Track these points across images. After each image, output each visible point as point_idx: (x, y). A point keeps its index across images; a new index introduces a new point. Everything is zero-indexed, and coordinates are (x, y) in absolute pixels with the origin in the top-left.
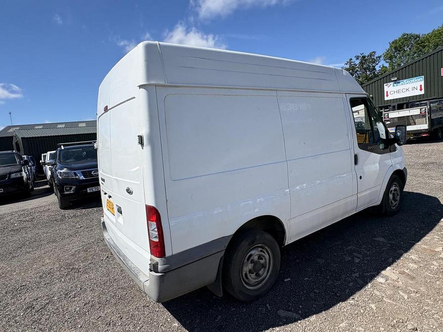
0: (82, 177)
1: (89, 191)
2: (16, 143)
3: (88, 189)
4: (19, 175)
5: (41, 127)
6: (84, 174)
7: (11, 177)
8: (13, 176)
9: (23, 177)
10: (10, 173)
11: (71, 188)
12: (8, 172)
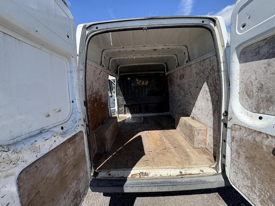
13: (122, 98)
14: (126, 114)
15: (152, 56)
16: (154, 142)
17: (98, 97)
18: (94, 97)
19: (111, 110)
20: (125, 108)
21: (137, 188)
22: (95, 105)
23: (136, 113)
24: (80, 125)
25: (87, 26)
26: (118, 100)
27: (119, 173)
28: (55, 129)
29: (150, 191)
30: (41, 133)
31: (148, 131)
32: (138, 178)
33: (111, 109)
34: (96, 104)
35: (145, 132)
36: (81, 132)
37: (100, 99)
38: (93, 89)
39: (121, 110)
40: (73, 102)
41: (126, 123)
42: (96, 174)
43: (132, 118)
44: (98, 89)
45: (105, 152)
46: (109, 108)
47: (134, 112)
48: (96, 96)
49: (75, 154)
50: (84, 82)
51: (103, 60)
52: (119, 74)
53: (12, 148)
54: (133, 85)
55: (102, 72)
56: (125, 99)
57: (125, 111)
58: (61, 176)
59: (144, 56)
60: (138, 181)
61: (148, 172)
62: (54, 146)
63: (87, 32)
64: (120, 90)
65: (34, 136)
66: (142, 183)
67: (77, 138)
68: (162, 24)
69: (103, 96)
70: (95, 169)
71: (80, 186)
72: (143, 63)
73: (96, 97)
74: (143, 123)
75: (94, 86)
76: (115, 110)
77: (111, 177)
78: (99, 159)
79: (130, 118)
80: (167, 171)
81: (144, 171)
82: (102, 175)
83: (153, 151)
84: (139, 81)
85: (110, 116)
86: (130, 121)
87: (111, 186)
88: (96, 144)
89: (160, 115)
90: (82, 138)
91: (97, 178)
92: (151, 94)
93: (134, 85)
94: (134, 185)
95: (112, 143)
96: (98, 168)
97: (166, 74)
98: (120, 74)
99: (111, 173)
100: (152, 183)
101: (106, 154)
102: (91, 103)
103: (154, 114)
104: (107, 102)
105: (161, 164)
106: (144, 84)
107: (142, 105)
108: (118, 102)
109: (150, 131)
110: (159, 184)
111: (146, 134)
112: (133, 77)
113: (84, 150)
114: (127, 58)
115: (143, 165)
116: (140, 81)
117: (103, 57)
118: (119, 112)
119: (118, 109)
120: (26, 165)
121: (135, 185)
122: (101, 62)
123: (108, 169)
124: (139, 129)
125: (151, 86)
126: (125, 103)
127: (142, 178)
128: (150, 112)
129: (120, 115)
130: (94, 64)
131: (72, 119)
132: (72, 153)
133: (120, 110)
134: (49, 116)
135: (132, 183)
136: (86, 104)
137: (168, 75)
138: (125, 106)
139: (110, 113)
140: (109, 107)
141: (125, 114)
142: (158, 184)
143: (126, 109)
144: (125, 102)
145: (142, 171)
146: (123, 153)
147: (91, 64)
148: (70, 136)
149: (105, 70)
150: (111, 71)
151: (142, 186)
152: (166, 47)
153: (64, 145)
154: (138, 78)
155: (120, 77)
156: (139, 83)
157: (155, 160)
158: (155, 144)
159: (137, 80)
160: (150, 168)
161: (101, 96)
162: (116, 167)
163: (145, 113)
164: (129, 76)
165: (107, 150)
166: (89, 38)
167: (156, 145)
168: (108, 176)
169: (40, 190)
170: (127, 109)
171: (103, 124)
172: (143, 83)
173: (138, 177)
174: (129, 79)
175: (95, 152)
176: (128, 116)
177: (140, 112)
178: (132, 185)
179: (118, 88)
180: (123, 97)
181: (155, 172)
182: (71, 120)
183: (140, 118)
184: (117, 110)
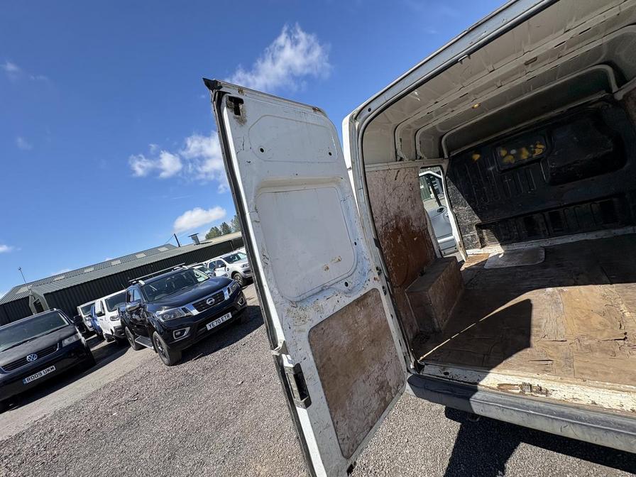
0: (195, 312)
1: (209, 328)
2: (35, 303)
3: (207, 326)
4: (74, 339)
5: (62, 277)
6: (197, 307)
7: (64, 346)
8: (66, 342)
9: (80, 340)
10: (61, 341)
11: (183, 332)
12: (57, 339)
13: (465, 209)
14: (485, 248)
15: (531, 75)
16: (579, 319)
17: (401, 224)
18: (393, 227)
19: (438, 244)
20: (480, 232)
21: (515, 414)
22: (399, 241)
23: (519, 240)
24: (372, 280)
25: (354, 116)
26: (456, 216)
27: (467, 375)
28: (338, 286)
29: (557, 432)
30: (322, 290)
31: (559, 288)
32: (516, 394)
33: (439, 241)
34: (400, 237)
35: (550, 290)
36: (375, 290)
37: (407, 226)
38: (388, 211)
39: (470, 238)
40: (356, 244)
41: (486, 269)
42: (419, 367)
43: (504, 254)
44: (399, 207)
45: (434, 331)
46: (433, 240)
47: (510, 239)
48: (397, 223)
49: (370, 322)
50: (368, 207)
51: (398, 146)
52: (446, 156)
53: (299, 305)
54: (491, 169)
55: (402, 172)
56: (475, 209)
57: (482, 240)
58: (354, 349)
59: (502, 90)
60: (520, 401)
61: (549, 389)
62: (338, 308)
63: (357, 124)
64: (458, 192)
65: (316, 294)
66: (528, 407)
67: (369, 300)
68: (508, 20)
69: (413, 219)
70: (417, 358)
71: (387, 375)
72: (511, 100)
73: (397, 225)
74: (544, 266)
75: (388, 207)
76: (453, 240)
77: (449, 379)
78: (424, 343)
79: (500, 256)
80: (621, 399)
81: (535, 383)
82: (431, 370)
83: (569, 341)
84: (508, 154)
85: (439, 256)
86: (500, 263)
87: (450, 394)
88: (413, 314)
89: (620, 234)
90: (379, 300)
91: (421, 374)
92: (561, 178)
93: (494, 170)
94: (506, 405)
95: (450, 313)
96: (421, 358)
97: (619, 96)
98: (449, 154)
99: (449, 371)
100: (562, 415)
101: (437, 336)
102: (389, 239)
103: (591, 236)
104: (427, 229)
105: (595, 376)
106: (529, 157)
107: (535, 216)
108: (457, 222)
109: (565, 289)
110: (586, 421)
111: (552, 295)
112: (488, 149)
113: (386, 320)
114: (455, 114)
115: (532, 369)
116: (513, 152)
117: (398, 141)
118: (465, 245)
119: (462, 238)
120: (313, 325)
121: (510, 405)
122: (396, 152)
123: (442, 362)
124: (528, 283)
125: (556, 154)
126: (477, 220)
127: (530, 397)
128: (570, 232)
129: (469, 252)
130: (381, 167)
131: (359, 269)
132: (365, 322)
133: (468, 240)
134: (328, 268)
135: (500, 400)
136: (377, 243)
137: (624, 96)
138: (479, 227)
139: (437, 251)
140: (432, 237)
141: (482, 247)
142: (581, 420)
143: (484, 234)
144: (476, 217)
145: (527, 381)
146: (476, 336)
147: (375, 169)
148: (358, 296)
149: (408, 165)
150: (423, 158)
151: (530, 413)
152: (571, 33)
153: (350, 308)
154: (504, 148)
155: (452, 161)
156: (510, 158)
157: (575, 364)
158: (579, 322)
159: (503, 153)
160: (553, 378)
161: (408, 219)
162: (461, 362)
163: (550, 236)
164: (477, 150)
165: (437, 326)
166: (361, 132)
167: (585, 325)
168: (443, 375)
169: (331, 356)
170: (487, 235)
171: (422, 274)
172: (525, 155)
173: (518, 391)
174: (476, 157)
175: (415, 328)
176: (495, 250)
177: (532, 234)
178: (500, 403)
179: (452, 187)
180: (468, 207)
181: (571, 390)
182: (357, 272)
183: (533, 252)
184: (458, 240)
